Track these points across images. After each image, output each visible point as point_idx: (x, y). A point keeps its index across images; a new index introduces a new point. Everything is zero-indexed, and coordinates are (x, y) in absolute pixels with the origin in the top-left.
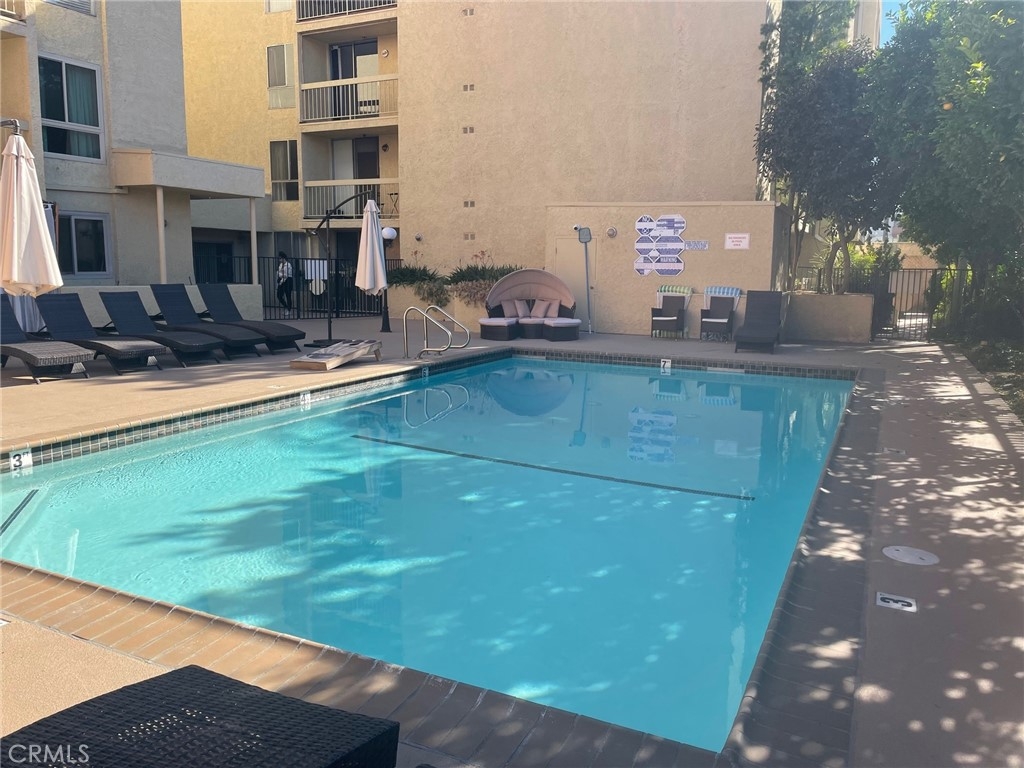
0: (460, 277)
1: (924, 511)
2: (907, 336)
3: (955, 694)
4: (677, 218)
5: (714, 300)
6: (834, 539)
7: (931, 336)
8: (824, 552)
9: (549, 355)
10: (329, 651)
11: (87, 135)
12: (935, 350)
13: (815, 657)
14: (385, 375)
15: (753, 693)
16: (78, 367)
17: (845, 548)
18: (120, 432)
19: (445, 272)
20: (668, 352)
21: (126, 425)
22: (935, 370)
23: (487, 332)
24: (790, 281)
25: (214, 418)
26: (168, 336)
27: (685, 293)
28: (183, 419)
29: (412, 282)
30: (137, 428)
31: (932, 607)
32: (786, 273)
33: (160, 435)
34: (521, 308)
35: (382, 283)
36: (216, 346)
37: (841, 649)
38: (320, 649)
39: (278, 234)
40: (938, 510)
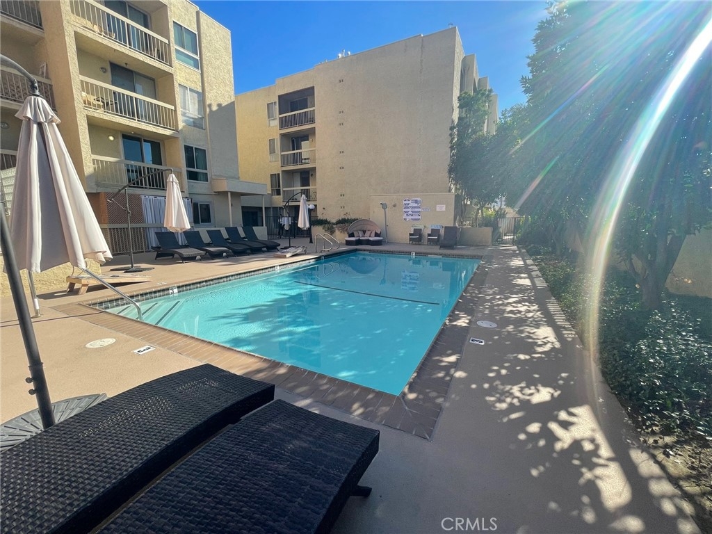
0: (339, 222)
1: (496, 308)
2: (506, 242)
3: (491, 375)
4: (419, 199)
5: (432, 229)
6: (460, 318)
7: (513, 242)
8: (455, 323)
9: (370, 251)
10: (265, 359)
11: (203, 173)
12: (515, 248)
13: (442, 361)
14: (308, 259)
15: (415, 375)
16: (198, 257)
17: (463, 322)
18: (209, 280)
19: (334, 221)
20: (414, 249)
21: (212, 278)
22: (513, 255)
23: (348, 243)
24: (462, 222)
25: (243, 275)
26: (231, 246)
27: (422, 227)
28: (232, 276)
29: (321, 225)
30: (215, 279)
31: (490, 343)
32: (460, 220)
33: (224, 282)
34: (361, 234)
35: (308, 225)
36: (248, 249)
37: (453, 359)
38: (262, 358)
39: (274, 208)
40: (501, 307)
